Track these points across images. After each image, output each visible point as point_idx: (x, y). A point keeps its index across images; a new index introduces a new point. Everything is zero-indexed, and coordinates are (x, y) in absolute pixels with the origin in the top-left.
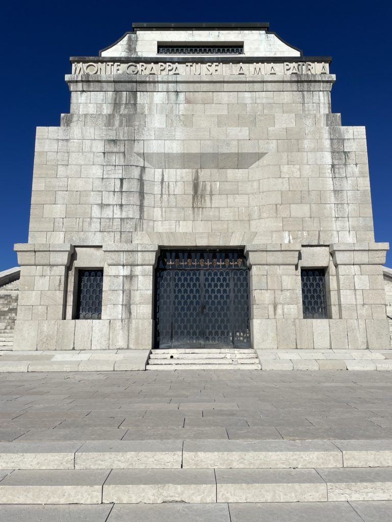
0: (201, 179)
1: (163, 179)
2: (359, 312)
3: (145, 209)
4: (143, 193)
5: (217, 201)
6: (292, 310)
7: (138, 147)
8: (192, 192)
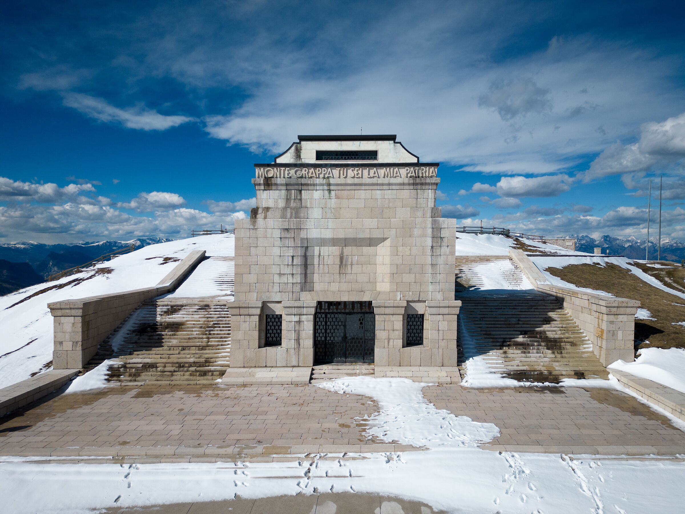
0: (345, 254)
1: (320, 254)
2: (439, 344)
3: (308, 275)
4: (307, 265)
5: (356, 269)
6: (399, 343)
7: (303, 234)
8: (339, 263)
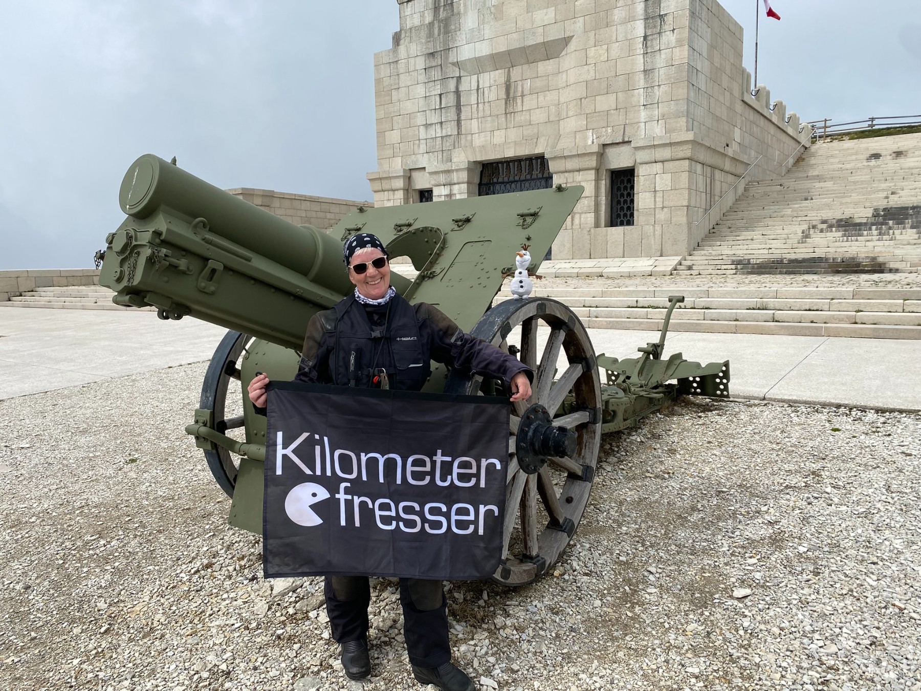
0: (513, 80)
1: (478, 86)
3: (463, 123)
4: (460, 105)
5: (530, 102)
7: (452, 58)
8: (504, 97)
